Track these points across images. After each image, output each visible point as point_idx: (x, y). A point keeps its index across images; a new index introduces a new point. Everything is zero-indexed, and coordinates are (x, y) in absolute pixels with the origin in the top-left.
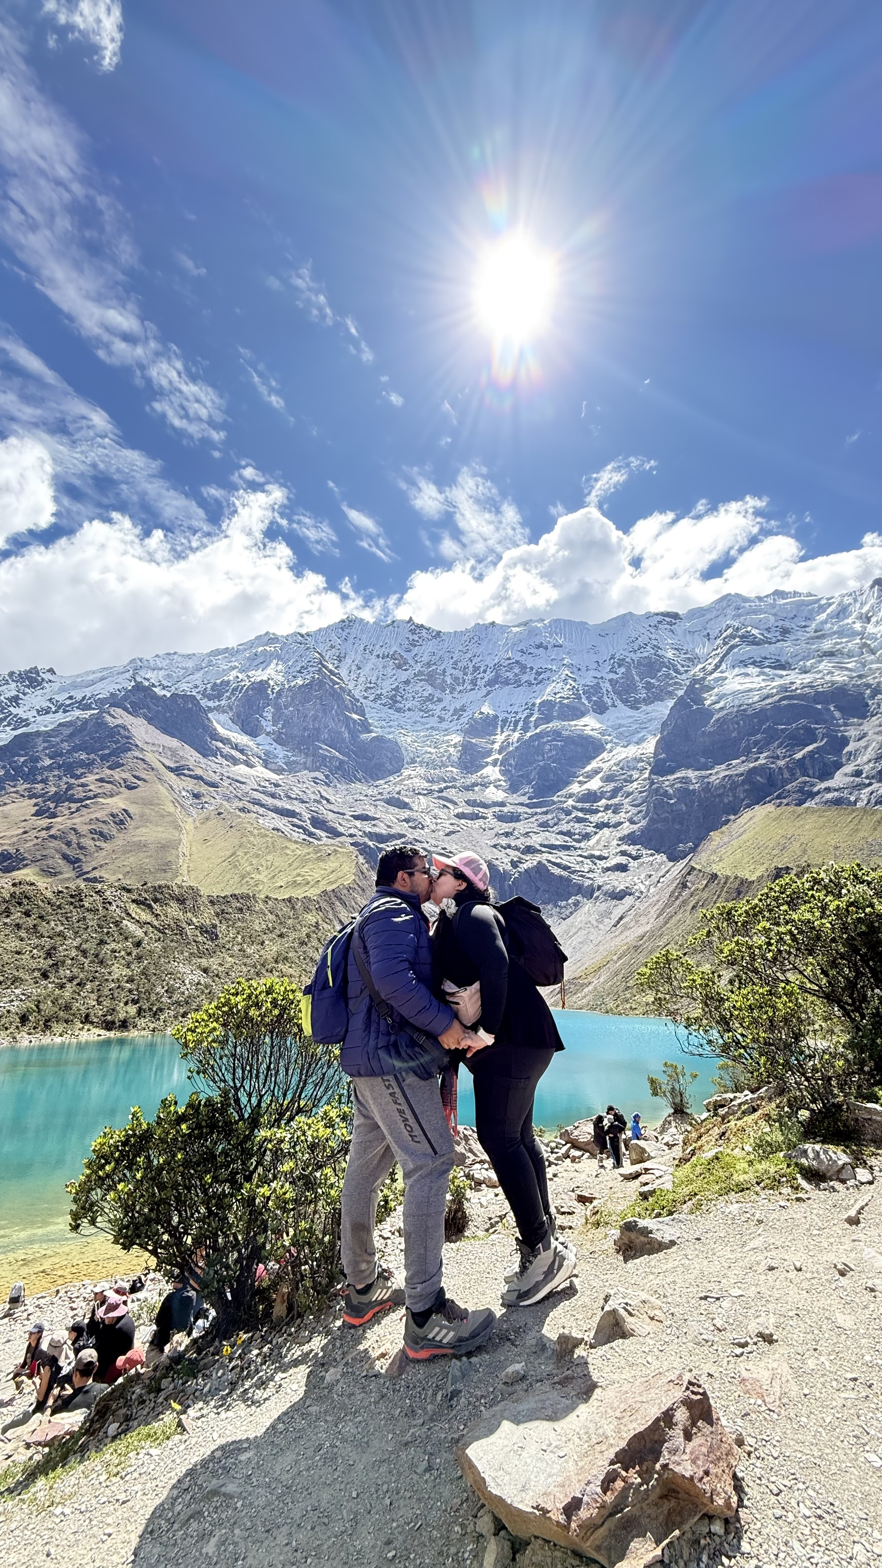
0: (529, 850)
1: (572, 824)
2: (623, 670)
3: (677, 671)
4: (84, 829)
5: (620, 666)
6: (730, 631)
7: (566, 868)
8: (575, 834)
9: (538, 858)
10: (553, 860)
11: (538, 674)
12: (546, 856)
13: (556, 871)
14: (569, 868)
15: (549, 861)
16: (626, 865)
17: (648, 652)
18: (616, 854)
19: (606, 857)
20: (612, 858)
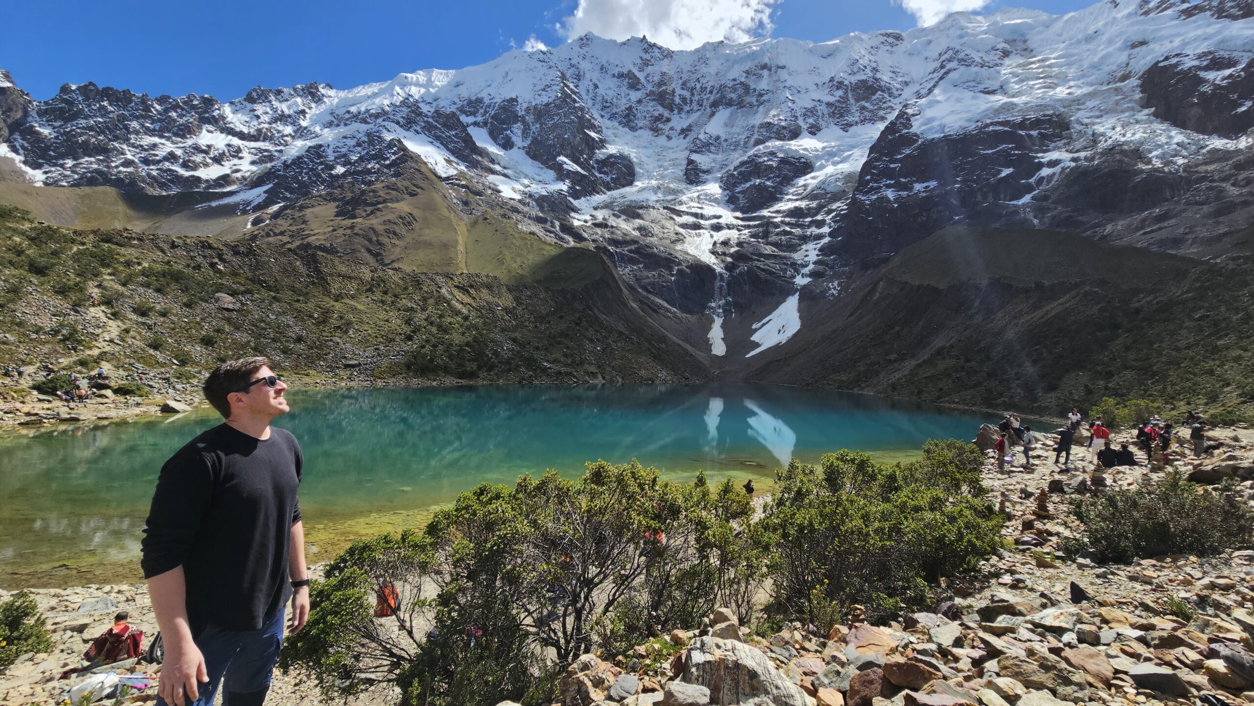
0: (742, 257)
1: (779, 237)
2: (840, 93)
3: (890, 95)
4: (380, 228)
5: (838, 89)
6: (950, 53)
7: (771, 273)
8: (781, 245)
9: (749, 264)
10: (762, 267)
11: (761, 95)
12: (755, 263)
14: (774, 272)
15: (758, 267)
16: (823, 273)
17: (868, 74)
18: (815, 263)
19: (806, 266)
20: (811, 266)
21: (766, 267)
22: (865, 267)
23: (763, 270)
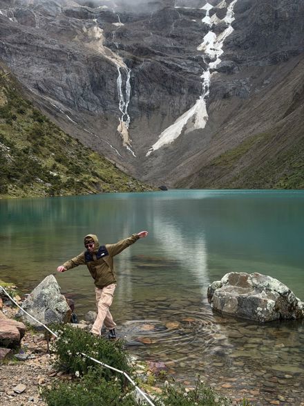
0: (143, 51)
1: (179, 27)
7: (178, 69)
8: (182, 38)
9: (151, 60)
10: (166, 62)
12: (158, 58)
13: (169, 72)
14: (181, 69)
15: (162, 62)
16: (232, 68)
18: (221, 57)
19: (214, 60)
20: (218, 61)
21: (171, 63)
22: (275, 61)
23: (167, 65)
